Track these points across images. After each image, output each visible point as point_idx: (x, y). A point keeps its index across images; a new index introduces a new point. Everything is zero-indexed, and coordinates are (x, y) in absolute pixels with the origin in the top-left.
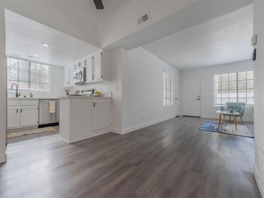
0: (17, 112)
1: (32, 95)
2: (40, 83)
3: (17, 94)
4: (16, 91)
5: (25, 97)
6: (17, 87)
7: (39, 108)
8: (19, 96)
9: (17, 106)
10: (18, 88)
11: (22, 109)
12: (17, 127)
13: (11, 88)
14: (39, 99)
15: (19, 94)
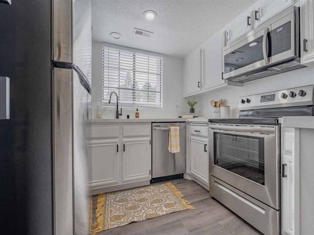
0: (118, 151)
1: (138, 113)
2: (148, 91)
3: (117, 112)
4: (116, 107)
5: (128, 117)
6: (117, 100)
7: (151, 142)
8: (121, 116)
9: (117, 137)
10: (119, 101)
11: (124, 145)
12: (117, 183)
13: (108, 101)
14: (152, 123)
15: (120, 113)
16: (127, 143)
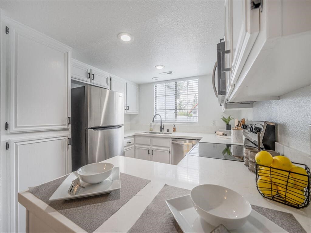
0: (149, 154)
1: (175, 128)
4: (160, 124)
5: (168, 130)
8: (163, 130)
9: (149, 145)
11: (152, 151)
14: (172, 138)
15: (163, 127)
16: (155, 150)
